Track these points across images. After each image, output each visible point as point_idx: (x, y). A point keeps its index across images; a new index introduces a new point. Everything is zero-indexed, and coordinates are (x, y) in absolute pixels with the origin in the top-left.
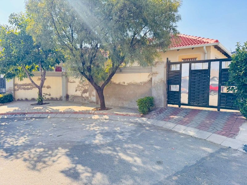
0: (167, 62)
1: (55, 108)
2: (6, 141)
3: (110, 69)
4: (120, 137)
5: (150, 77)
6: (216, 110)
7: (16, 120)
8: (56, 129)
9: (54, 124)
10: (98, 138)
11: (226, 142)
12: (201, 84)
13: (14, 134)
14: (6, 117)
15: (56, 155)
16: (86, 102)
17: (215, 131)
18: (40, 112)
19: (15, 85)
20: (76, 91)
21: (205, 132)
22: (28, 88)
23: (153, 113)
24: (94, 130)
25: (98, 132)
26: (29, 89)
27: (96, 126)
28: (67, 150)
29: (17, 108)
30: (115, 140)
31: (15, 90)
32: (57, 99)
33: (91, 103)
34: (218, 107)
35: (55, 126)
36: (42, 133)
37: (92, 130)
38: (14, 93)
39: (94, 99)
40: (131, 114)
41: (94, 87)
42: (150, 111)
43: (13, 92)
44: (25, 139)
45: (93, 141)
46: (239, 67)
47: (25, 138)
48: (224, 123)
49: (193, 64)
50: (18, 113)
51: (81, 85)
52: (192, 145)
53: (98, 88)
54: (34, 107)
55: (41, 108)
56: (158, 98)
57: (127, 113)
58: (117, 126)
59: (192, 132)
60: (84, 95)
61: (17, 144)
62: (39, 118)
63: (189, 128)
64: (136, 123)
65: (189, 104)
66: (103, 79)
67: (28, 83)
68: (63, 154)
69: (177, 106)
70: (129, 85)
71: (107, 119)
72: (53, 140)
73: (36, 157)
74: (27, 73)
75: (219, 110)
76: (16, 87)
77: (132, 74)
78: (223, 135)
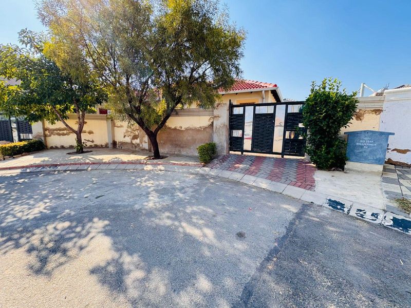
0: (230, 104)
1: (98, 157)
2: (11, 212)
3: (164, 111)
4: (181, 195)
5: (212, 121)
6: (280, 156)
7: (42, 175)
8: (96, 186)
9: (94, 179)
10: (152, 198)
11: (306, 196)
12: (265, 129)
13: (30, 197)
14: (28, 171)
15: (88, 233)
16: (137, 149)
17: (288, 182)
18: (77, 162)
19: (45, 130)
20: (124, 137)
21: (279, 184)
22: (63, 133)
23: (215, 161)
24: (146, 186)
25: (152, 189)
26: (66, 135)
27: (149, 181)
28: (107, 222)
29: (46, 159)
30: (175, 200)
31: (45, 136)
32: (102, 146)
33: (142, 151)
34: (282, 154)
35: (94, 182)
36: (74, 193)
37: (143, 186)
38: (45, 139)
39: (146, 146)
40: (190, 163)
41: (145, 132)
42: (211, 159)
43: (43, 138)
44: (46, 206)
45: (146, 204)
46: (318, 108)
47: (46, 203)
48: (295, 172)
49: (257, 108)
50: (47, 165)
51: (129, 130)
52: (270, 202)
53: (150, 134)
54: (70, 157)
55: (80, 157)
56: (220, 145)
57: (186, 162)
58: (175, 178)
59: (264, 184)
60: (135, 142)
61: (28, 217)
62: (77, 170)
63: (259, 180)
64: (197, 174)
65: (252, 151)
66: (156, 122)
67: (62, 127)
68: (100, 230)
69: (240, 153)
70: (187, 130)
71: (162, 170)
72: (89, 204)
73: (53, 241)
74: (58, 115)
75: (283, 157)
76: (47, 132)
77: (190, 117)
78: (299, 187)
